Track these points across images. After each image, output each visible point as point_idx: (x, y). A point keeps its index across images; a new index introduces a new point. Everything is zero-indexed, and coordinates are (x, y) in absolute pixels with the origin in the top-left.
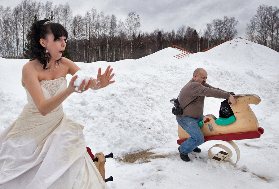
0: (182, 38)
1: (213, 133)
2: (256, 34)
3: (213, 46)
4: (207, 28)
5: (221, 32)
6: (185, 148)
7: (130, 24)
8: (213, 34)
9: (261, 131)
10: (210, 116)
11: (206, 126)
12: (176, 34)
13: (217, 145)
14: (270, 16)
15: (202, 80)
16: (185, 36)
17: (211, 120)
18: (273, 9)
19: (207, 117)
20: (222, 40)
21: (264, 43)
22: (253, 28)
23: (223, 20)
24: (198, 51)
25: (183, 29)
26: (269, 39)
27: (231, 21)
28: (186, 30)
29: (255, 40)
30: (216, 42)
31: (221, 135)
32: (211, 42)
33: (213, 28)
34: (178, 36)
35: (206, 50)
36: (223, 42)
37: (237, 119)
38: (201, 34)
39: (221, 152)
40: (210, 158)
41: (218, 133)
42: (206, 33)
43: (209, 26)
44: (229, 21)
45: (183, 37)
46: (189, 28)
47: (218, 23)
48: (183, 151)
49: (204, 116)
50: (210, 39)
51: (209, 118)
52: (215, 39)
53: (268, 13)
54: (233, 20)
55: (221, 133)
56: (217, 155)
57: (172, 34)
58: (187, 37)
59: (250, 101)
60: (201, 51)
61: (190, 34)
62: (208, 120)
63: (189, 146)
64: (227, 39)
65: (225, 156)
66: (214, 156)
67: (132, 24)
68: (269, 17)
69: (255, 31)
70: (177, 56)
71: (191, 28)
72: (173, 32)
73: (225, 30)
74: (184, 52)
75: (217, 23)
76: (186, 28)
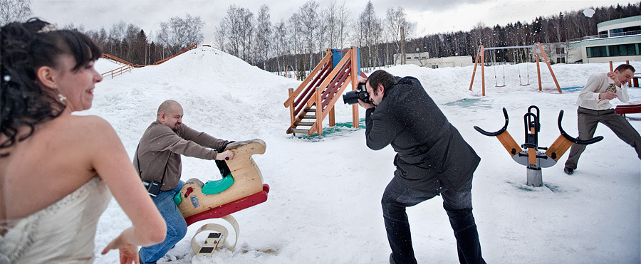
0: (119, 42)
1: (200, 209)
2: (227, 41)
3: (170, 57)
4: (160, 29)
5: (182, 36)
6: (151, 253)
7: (6, 10)
8: (170, 38)
9: (266, 188)
10: (193, 183)
11: (187, 201)
12: (108, 35)
13: (204, 228)
14: (242, 19)
15: (175, 121)
16: (124, 40)
17: (195, 190)
18: (245, 11)
19: (188, 186)
20: (183, 48)
21: (235, 53)
22: (222, 33)
23: (184, 19)
24: (147, 64)
25: (120, 28)
26: (241, 48)
27: (195, 21)
28: (126, 29)
29: (225, 49)
30: (175, 51)
31: (211, 210)
32: (167, 49)
33: (170, 29)
34: (113, 39)
35: (160, 63)
36: (184, 50)
37: (236, 179)
38: (152, 37)
39: (211, 236)
40: (195, 254)
41: (207, 208)
42: (160, 36)
43: (164, 26)
44: (194, 22)
45: (122, 40)
46: (131, 27)
47: (178, 24)
48: (147, 260)
49: (182, 185)
50: (165, 46)
51: (192, 186)
52: (172, 45)
53: (240, 15)
54: (198, 20)
55: (212, 207)
56: (206, 242)
57: (100, 34)
58: (128, 41)
59: (254, 151)
60: (151, 64)
61: (133, 37)
62: (190, 190)
63: (161, 248)
64: (189, 47)
65: (217, 239)
66: (201, 247)
67: (11, 11)
68: (240, 21)
69: (225, 37)
70: (110, 73)
71: (135, 27)
72: (103, 32)
73: (187, 34)
74: (122, 65)
75: (176, 23)
76: (127, 27)
